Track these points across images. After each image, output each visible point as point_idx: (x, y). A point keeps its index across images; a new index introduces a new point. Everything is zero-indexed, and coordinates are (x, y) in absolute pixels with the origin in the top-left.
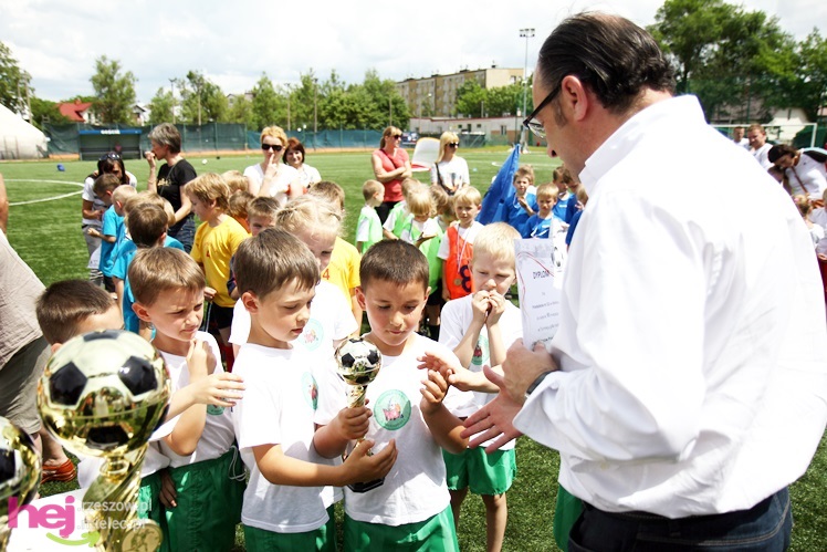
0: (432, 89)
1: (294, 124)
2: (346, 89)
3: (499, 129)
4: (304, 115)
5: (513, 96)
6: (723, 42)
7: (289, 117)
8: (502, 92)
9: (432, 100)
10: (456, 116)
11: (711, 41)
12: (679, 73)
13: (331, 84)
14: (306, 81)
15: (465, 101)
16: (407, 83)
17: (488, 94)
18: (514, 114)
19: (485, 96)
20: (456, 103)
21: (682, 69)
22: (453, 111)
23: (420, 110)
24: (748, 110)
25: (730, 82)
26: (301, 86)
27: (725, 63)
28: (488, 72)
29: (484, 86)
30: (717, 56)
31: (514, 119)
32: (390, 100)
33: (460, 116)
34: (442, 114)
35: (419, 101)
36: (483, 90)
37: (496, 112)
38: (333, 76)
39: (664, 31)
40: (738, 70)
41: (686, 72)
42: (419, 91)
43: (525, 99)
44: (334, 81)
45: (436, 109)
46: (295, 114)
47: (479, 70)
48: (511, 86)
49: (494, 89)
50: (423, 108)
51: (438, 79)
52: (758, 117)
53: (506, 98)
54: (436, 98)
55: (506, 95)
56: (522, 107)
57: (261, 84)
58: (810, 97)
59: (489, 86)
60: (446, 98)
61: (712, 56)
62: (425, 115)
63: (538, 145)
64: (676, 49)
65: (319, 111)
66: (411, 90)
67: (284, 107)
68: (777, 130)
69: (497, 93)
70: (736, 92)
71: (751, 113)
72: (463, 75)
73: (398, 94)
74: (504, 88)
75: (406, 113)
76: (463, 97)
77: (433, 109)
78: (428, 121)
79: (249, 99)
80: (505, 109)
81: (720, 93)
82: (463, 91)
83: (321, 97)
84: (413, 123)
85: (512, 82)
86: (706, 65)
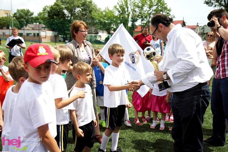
3: (2, 34)
5: (7, 21)
6: (82, 8)
11: (78, 7)
12: (69, 17)
18: (8, 28)
21: (70, 16)
24: (91, 30)
31: (8, 30)
41: (71, 17)
43: (12, 23)
48: (6, 17)
52: (94, 33)
53: (4, 22)
55: (4, 21)
56: (11, 26)
58: (108, 27)
61: (79, 12)
64: (67, 8)
68: (100, 37)
71: (92, 31)
74: (3, 18)
80: (4, 26)
85: (6, 15)
86: (77, 15)
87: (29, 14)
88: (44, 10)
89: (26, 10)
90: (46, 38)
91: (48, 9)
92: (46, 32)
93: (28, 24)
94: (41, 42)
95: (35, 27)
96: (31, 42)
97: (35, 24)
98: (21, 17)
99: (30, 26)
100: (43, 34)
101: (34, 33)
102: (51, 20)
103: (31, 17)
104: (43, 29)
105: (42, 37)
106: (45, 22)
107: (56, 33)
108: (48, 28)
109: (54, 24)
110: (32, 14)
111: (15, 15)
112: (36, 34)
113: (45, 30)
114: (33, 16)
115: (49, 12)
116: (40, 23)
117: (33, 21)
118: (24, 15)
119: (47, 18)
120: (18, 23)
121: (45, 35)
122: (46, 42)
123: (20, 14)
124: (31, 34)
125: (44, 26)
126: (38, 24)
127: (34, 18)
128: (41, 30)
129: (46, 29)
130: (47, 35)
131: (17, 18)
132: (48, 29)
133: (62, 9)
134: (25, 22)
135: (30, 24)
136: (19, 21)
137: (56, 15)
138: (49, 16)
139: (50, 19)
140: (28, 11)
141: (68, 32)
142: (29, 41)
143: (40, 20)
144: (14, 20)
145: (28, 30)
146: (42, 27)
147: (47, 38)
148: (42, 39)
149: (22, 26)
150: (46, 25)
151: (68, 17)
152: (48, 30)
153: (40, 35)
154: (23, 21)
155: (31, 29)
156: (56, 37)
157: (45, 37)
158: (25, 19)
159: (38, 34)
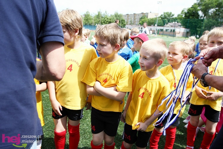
0: (133, 17)
1: (95, 25)
2: (109, 16)
4: (97, 22)
5: (155, 21)
7: (93, 22)
8: (152, 20)
9: (133, 20)
10: (138, 25)
11: (212, 8)
13: (105, 14)
14: (99, 13)
15: (142, 21)
16: (127, 15)
17: (148, 20)
18: (154, 25)
19: (147, 20)
20: (139, 21)
21: (203, 16)
22: (138, 24)
23: (129, 23)
25: (217, 20)
26: (97, 14)
27: (216, 14)
28: (149, 14)
29: (147, 17)
30: (214, 13)
31: (154, 27)
32: (121, 19)
33: (140, 25)
34: (135, 24)
35: (129, 20)
36: (147, 18)
37: (150, 25)
38: (106, 12)
39: (199, 5)
40: (220, 17)
42: (130, 18)
43: (157, 21)
44: (106, 13)
45: (134, 23)
46: (95, 21)
47: (147, 13)
49: (150, 18)
50: (130, 22)
51: (135, 15)
53: (153, 21)
54: (134, 20)
55: (153, 20)
57: (87, 12)
59: (149, 17)
60: (137, 20)
61: (213, 12)
62: (130, 24)
63: (160, 34)
64: (202, 10)
65: (101, 21)
66: (127, 17)
67: (92, 19)
69: (151, 20)
70: (218, 23)
72: (142, 14)
73: (124, 18)
74: (153, 18)
75: (125, 23)
76: (141, 20)
77: (133, 23)
78: (131, 26)
79: (84, 16)
80: (152, 24)
81: (213, 23)
82: (142, 18)
83: (102, 17)
84: (127, 26)
85: (155, 17)
86: (210, 15)
87: (171, 15)
88: (183, 11)
89: (169, 12)
91: (186, 11)
93: (169, 23)
94: (175, 36)
95: (173, 25)
96: (167, 36)
97: (174, 22)
98: (165, 17)
99: (170, 24)
100: (177, 30)
101: (171, 29)
102: (187, 19)
103: (172, 17)
105: (176, 32)
107: (188, 30)
108: (183, 25)
110: (173, 15)
111: (162, 16)
112: (172, 30)
114: (174, 17)
115: (186, 14)
116: (178, 22)
117: (173, 20)
118: (168, 16)
119: (183, 18)
120: (162, 22)
121: (179, 31)
122: (179, 36)
123: (165, 16)
124: (169, 30)
125: (180, 24)
126: (176, 22)
127: (174, 18)
128: (177, 27)
129: (182, 27)
130: (181, 31)
131: (162, 18)
133: (198, 10)
134: (167, 21)
135: (170, 22)
136: (163, 21)
137: (192, 15)
138: (186, 16)
139: (185, 19)
140: (171, 13)
141: (199, 29)
142: (167, 35)
143: (178, 20)
144: (160, 20)
145: (168, 27)
146: (179, 25)
147: (180, 34)
148: (177, 34)
149: (164, 24)
150: (182, 24)
151: (202, 17)
153: (175, 31)
154: (166, 21)
155: (170, 26)
156: (187, 33)
157: (179, 33)
158: (167, 19)
159: (174, 30)
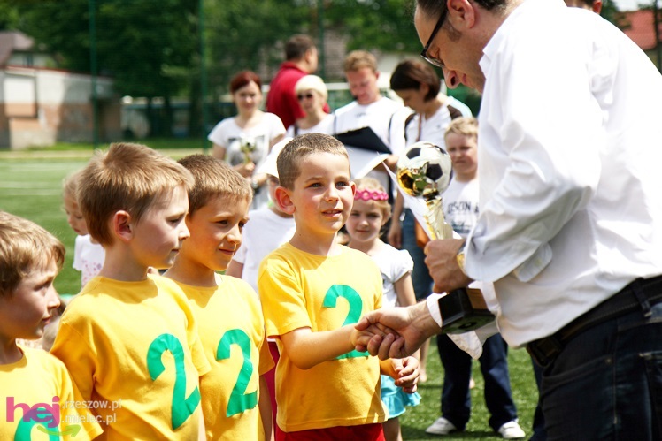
90: (35, 117)
92: (34, 79)
104: (20, 60)
106: (30, 15)
109: (84, 26)
113: (30, 66)
132: (52, 62)
152: (48, 68)
